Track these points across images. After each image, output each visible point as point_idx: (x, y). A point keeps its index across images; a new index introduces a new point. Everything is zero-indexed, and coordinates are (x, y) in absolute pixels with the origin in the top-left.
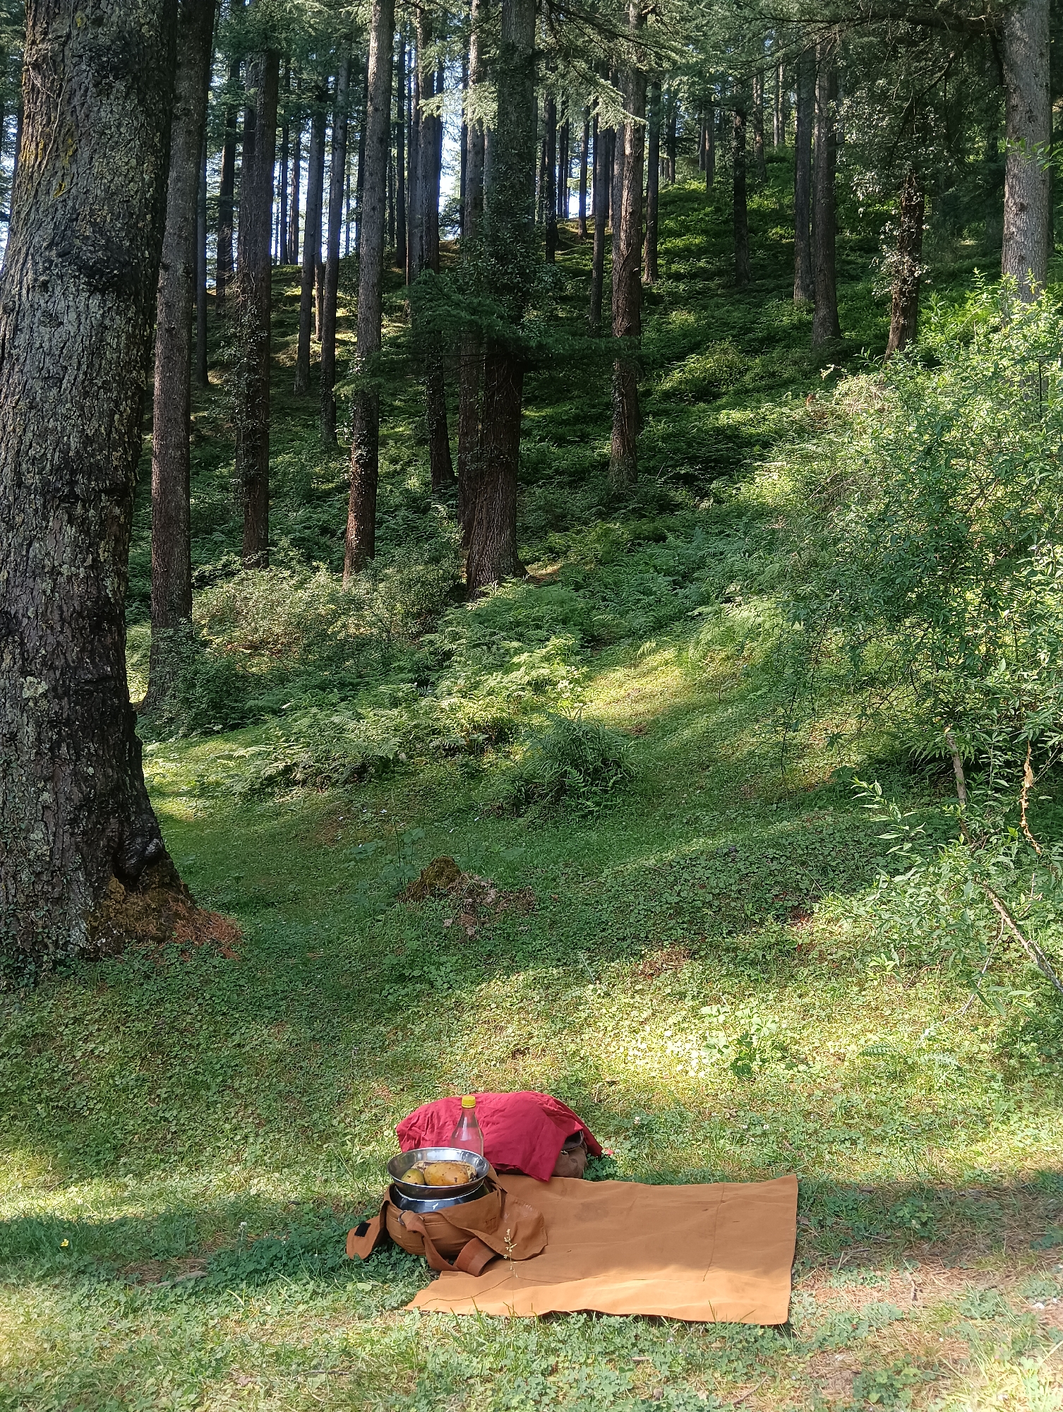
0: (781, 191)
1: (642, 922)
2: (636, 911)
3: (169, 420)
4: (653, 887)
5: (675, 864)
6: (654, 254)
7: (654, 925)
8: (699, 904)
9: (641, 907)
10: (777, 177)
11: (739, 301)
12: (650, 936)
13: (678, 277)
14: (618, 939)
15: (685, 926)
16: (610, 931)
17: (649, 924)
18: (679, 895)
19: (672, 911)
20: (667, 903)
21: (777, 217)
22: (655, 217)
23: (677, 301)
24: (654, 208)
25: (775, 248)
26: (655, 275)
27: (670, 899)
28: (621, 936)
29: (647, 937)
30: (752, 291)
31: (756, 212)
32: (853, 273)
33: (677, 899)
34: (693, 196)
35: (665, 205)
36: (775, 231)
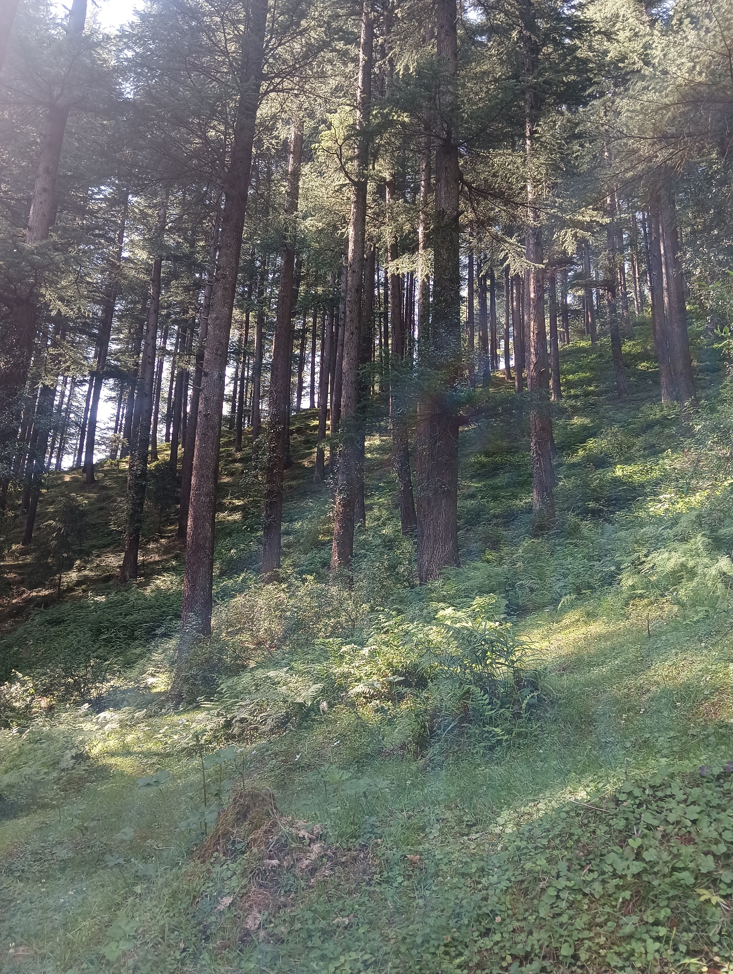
0: (645, 342)
1: (564, 919)
2: (552, 892)
3: (203, 476)
4: (584, 840)
5: (622, 797)
6: (557, 384)
7: (590, 926)
8: (687, 878)
9: (562, 883)
10: (640, 334)
11: (622, 408)
12: (583, 956)
13: (576, 397)
14: (514, 957)
15: (663, 931)
16: (497, 937)
17: (579, 923)
18: (638, 857)
19: (627, 894)
20: (615, 875)
21: (644, 356)
22: (557, 365)
23: (576, 411)
24: (557, 359)
25: (644, 375)
26: (559, 396)
27: (620, 866)
28: (519, 949)
29: (575, 957)
30: (631, 401)
31: (629, 354)
32: (705, 385)
33: (636, 867)
34: (582, 350)
35: (564, 356)
36: (643, 366)
